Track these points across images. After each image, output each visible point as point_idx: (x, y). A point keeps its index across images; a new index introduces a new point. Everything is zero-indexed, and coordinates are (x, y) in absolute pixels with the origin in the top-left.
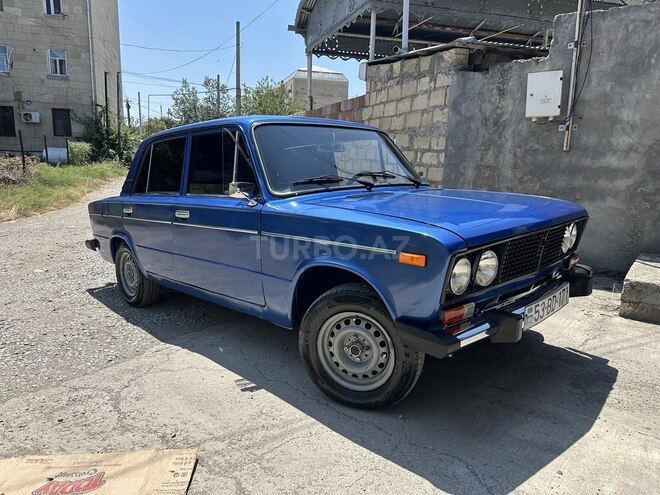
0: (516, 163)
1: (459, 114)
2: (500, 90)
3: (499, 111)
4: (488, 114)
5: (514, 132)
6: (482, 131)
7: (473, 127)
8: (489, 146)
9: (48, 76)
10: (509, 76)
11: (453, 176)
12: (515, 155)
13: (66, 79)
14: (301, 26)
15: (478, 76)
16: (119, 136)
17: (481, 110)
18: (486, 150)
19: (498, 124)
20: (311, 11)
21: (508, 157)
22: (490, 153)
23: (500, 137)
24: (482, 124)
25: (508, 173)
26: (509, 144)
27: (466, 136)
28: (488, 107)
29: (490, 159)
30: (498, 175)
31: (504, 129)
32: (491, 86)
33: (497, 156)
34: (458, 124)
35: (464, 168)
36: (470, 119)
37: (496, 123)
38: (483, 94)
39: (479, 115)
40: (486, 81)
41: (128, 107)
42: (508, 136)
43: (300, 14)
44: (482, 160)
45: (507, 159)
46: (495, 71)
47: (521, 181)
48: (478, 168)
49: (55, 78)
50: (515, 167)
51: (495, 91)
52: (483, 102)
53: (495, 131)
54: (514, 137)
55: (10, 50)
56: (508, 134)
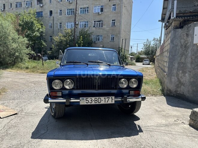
0: (192, 61)
1: (173, 44)
2: (187, 34)
3: (186, 42)
4: (182, 43)
5: (191, 50)
6: (181, 50)
7: (178, 49)
8: (183, 55)
9: (110, 41)
10: (190, 29)
11: (171, 66)
12: (192, 58)
13: (114, 42)
14: (163, 20)
15: (180, 30)
16: (124, 56)
17: (180, 42)
18: (182, 57)
19: (186, 47)
20: (165, 15)
21: (189, 59)
22: (183, 58)
23: (186, 52)
24: (181, 47)
25: (189, 65)
26: (190, 54)
27: (175, 52)
28: (183, 41)
29: (183, 60)
30: (186, 66)
31: (188, 48)
32: (184, 33)
33: (186, 59)
34: (173, 47)
35: (175, 63)
36: (177, 46)
37: (185, 47)
38: (181, 36)
39: (179, 44)
40: (182, 32)
41: (131, 48)
42: (189, 51)
43: (162, 16)
44: (180, 60)
45: (189, 60)
46: (185, 27)
47: (194, 69)
48: (179, 63)
49: (112, 42)
50: (192, 63)
51: (185, 35)
52: (181, 39)
53: (185, 50)
54: (191, 52)
55: (103, 36)
56: (189, 50)
